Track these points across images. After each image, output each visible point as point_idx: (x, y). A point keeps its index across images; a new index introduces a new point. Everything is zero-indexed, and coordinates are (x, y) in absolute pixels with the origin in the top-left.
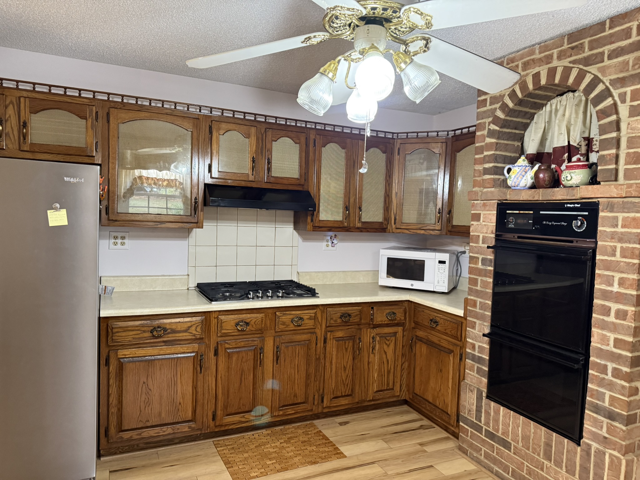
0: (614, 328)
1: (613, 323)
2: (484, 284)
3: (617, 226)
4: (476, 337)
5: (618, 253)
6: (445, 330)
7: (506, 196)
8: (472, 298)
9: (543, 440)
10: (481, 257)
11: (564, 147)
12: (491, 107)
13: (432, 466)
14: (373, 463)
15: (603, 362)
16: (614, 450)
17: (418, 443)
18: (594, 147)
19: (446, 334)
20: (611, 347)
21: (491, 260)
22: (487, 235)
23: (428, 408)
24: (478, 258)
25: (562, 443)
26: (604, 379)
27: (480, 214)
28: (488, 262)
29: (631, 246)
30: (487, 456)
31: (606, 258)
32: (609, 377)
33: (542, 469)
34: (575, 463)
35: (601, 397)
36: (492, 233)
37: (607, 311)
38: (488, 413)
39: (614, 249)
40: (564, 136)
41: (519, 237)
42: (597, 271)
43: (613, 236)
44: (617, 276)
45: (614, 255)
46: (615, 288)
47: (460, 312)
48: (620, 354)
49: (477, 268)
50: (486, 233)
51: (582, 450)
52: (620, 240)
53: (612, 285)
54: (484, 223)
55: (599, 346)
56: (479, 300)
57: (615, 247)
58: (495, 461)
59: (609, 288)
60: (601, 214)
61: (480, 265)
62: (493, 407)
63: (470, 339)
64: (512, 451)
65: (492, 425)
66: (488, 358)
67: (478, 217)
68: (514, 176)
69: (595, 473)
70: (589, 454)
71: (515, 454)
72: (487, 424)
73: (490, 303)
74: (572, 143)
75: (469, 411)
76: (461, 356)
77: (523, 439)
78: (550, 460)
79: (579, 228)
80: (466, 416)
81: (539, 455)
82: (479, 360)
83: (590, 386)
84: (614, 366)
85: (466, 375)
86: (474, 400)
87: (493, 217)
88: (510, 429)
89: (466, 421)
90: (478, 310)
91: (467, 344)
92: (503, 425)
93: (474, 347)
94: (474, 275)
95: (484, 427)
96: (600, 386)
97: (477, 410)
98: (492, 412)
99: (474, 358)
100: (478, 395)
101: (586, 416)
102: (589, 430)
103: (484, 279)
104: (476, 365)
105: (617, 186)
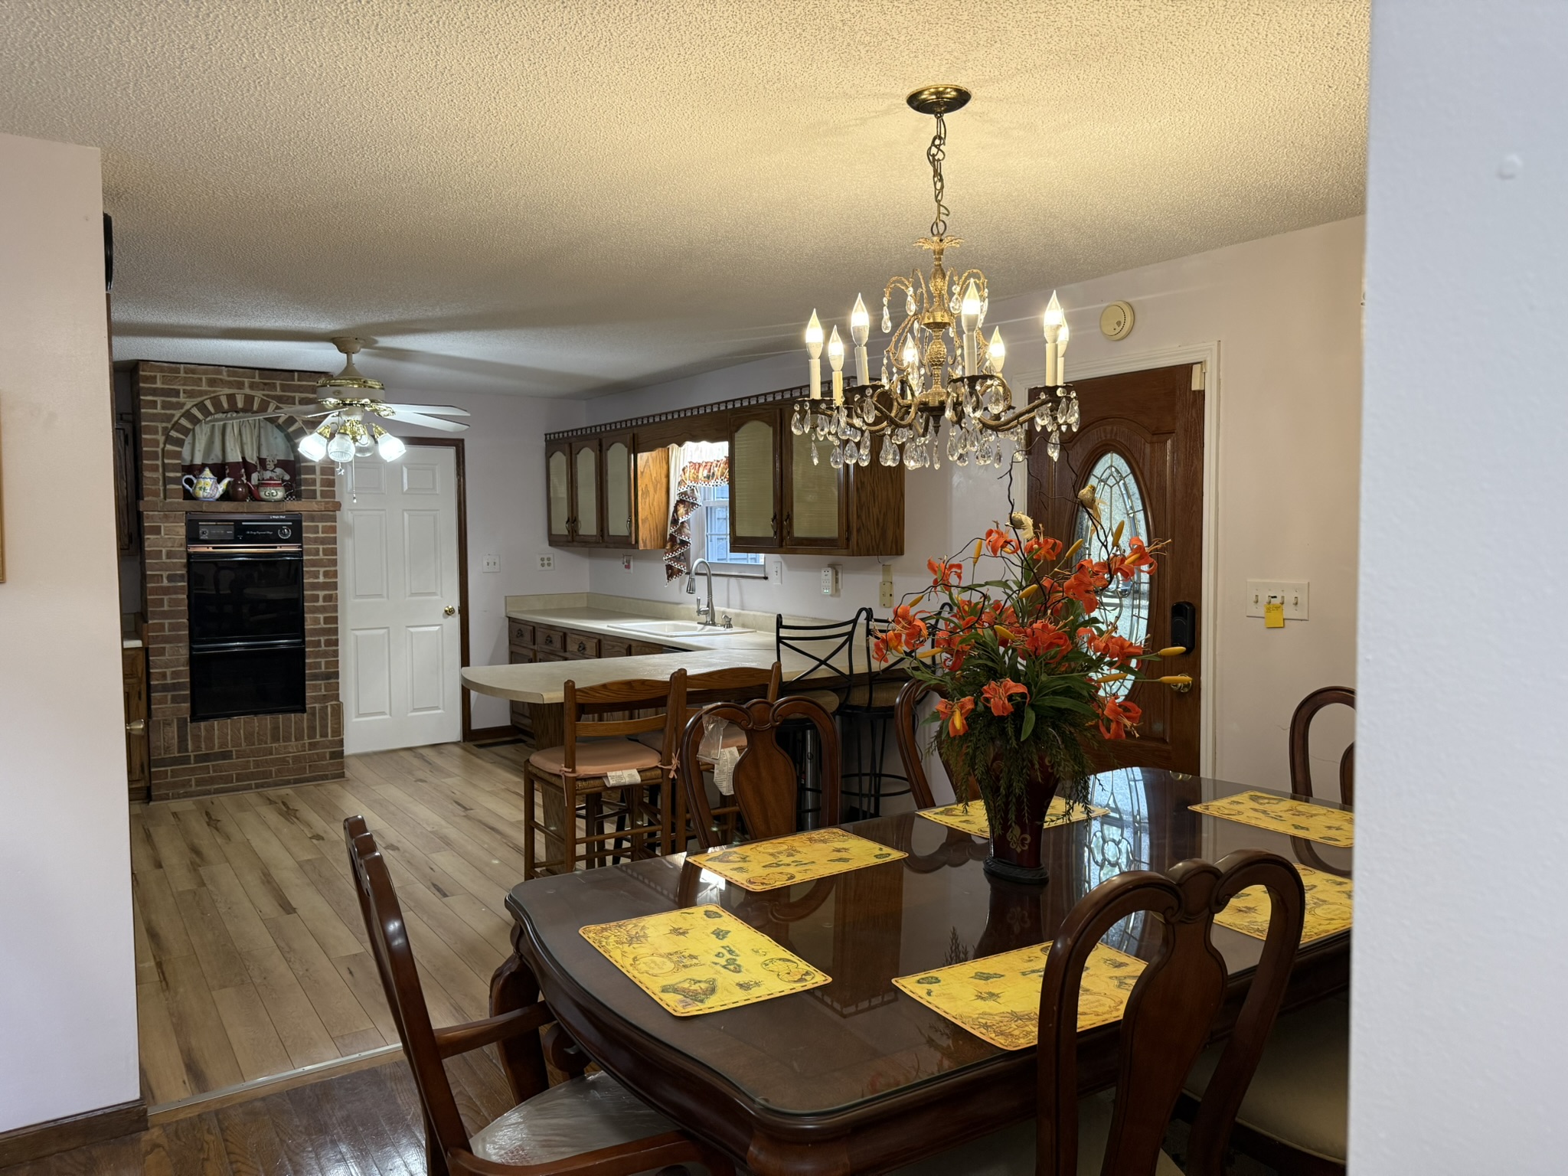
1: (323, 606)
2: (177, 602)
3: (318, 533)
4: (166, 663)
5: (321, 553)
7: (202, 507)
8: (155, 621)
9: (269, 727)
10: (165, 574)
11: (238, 463)
12: (163, 411)
15: (317, 639)
20: (322, 625)
21: (182, 575)
22: (173, 549)
24: (162, 576)
25: (290, 719)
26: (319, 651)
27: (160, 527)
28: (179, 578)
29: (328, 546)
30: (200, 782)
31: (312, 558)
32: (323, 647)
33: (272, 754)
34: (303, 728)
35: (318, 665)
36: (181, 545)
37: (316, 598)
38: (196, 738)
39: (317, 549)
40: (236, 451)
41: (214, 548)
42: (305, 569)
44: (322, 570)
45: (318, 555)
46: (321, 579)
47: (138, 643)
48: (328, 628)
49: (162, 587)
51: (307, 716)
52: (322, 543)
53: (318, 577)
54: (166, 537)
55: (312, 627)
56: (167, 622)
58: (212, 781)
59: (316, 581)
60: (304, 524)
61: (165, 583)
62: (202, 727)
63: (156, 668)
64: (234, 757)
65: (203, 746)
66: (188, 680)
67: (156, 530)
68: (208, 488)
69: (321, 726)
70: (314, 714)
71: (237, 758)
72: (197, 748)
73: (185, 621)
74: (249, 460)
75: (167, 749)
76: (140, 693)
77: (245, 739)
78: (279, 740)
79: (285, 535)
80: (163, 756)
81: (266, 743)
82: (175, 687)
83: (307, 661)
84: (326, 638)
85: (153, 712)
86: (173, 732)
87: (181, 529)
88: (229, 738)
89: (163, 762)
90: (167, 633)
91: (152, 676)
92: (219, 738)
93: (164, 676)
94: (157, 595)
95: (192, 754)
96: (316, 658)
97: (179, 742)
98: (203, 733)
99: (165, 688)
100: (178, 724)
101: (307, 687)
102: (311, 697)
103: (174, 596)
104: (169, 695)
105: (317, 503)
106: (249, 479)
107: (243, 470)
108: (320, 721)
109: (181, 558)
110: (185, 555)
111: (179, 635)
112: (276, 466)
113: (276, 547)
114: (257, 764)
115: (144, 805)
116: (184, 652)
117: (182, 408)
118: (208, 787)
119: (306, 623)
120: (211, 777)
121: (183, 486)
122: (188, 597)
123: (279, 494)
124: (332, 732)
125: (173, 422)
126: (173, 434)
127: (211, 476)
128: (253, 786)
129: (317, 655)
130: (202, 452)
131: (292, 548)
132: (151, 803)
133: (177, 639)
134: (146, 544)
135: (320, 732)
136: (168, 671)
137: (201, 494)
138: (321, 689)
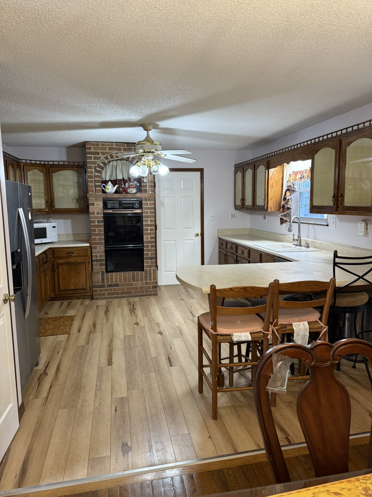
0: (150, 234)
1: (150, 233)
2: (100, 230)
3: (148, 205)
4: (97, 252)
5: (149, 213)
6: (79, 254)
7: (108, 196)
8: (94, 237)
9: (132, 276)
10: (96, 220)
11: (121, 179)
12: (94, 160)
13: (98, 306)
14: (85, 313)
15: (148, 245)
16: (153, 267)
17: (80, 305)
18: (131, 180)
19: (80, 256)
20: (150, 240)
21: (102, 221)
22: (99, 211)
23: (72, 293)
24: (95, 221)
25: (138, 273)
26: (148, 249)
27: (94, 203)
28: (101, 222)
29: (152, 210)
30: (109, 294)
31: (146, 215)
32: (150, 248)
33: (132, 285)
34: (143, 277)
35: (148, 254)
36: (101, 210)
37: (147, 230)
38: (107, 278)
39: (148, 212)
40: (120, 175)
41: (113, 211)
42: (143, 219)
43: (147, 208)
44: (149, 219)
45: (148, 214)
46: (149, 223)
47: (88, 245)
48: (152, 241)
49: (95, 225)
50: (98, 210)
51: (145, 272)
52: (149, 209)
53: (148, 222)
54: (96, 207)
55: (146, 240)
56: (97, 237)
57: (148, 211)
58: (113, 294)
59: (147, 223)
60: (143, 202)
61: (96, 223)
62: (109, 275)
63: (94, 253)
64: (120, 286)
65: (110, 282)
66: (105, 258)
67: (93, 204)
68: (110, 189)
69: (149, 276)
70: (147, 272)
71: (121, 286)
72: (108, 282)
73: (103, 237)
74: (125, 178)
75: (98, 282)
76: (89, 262)
77: (124, 280)
78: (135, 281)
79: (136, 206)
80: (97, 284)
81: (131, 282)
82: (100, 260)
83: (144, 253)
84: (151, 244)
85: (93, 269)
86: (100, 276)
87: (101, 204)
88: (118, 279)
89: (96, 287)
90: (97, 241)
91: (93, 256)
92: (115, 279)
93: (97, 256)
94: (94, 228)
95: (106, 284)
96: (147, 251)
97: (102, 280)
98: (110, 277)
99: (97, 261)
100: (101, 274)
101: (144, 262)
102: (146, 266)
103: (100, 228)
104: (99, 263)
105: (147, 194)
106: (125, 186)
107: (123, 182)
108: (149, 274)
109: (101, 215)
110: (103, 213)
111: (101, 242)
112: (134, 180)
113: (133, 211)
114: (128, 289)
115: (90, 301)
116: (103, 248)
117: (100, 159)
118: (111, 296)
119: (144, 239)
120: (113, 293)
121: (102, 188)
122: (104, 229)
123: (134, 191)
124: (153, 278)
125: (97, 164)
126: (98, 169)
127: (111, 184)
128: (126, 297)
129: (148, 250)
130: (109, 176)
131: (139, 211)
132: (93, 301)
133: (100, 244)
134: (90, 209)
135: (149, 278)
136: (98, 255)
137: (107, 191)
138: (149, 263)
